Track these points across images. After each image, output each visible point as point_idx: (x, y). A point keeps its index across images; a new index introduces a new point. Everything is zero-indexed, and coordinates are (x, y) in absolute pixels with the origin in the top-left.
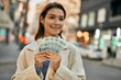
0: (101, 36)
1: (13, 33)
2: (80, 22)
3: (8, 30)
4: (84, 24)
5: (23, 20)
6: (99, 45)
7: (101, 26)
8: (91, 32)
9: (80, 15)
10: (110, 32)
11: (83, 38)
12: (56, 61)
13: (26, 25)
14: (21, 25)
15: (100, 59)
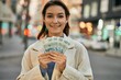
0: (104, 26)
1: (16, 26)
2: (82, 13)
3: (10, 24)
4: (86, 15)
5: (25, 12)
6: (102, 35)
7: (104, 16)
8: (95, 22)
9: (83, 5)
10: (113, 22)
11: (86, 29)
12: (61, 62)
13: (28, 18)
14: (24, 17)
15: (103, 50)
